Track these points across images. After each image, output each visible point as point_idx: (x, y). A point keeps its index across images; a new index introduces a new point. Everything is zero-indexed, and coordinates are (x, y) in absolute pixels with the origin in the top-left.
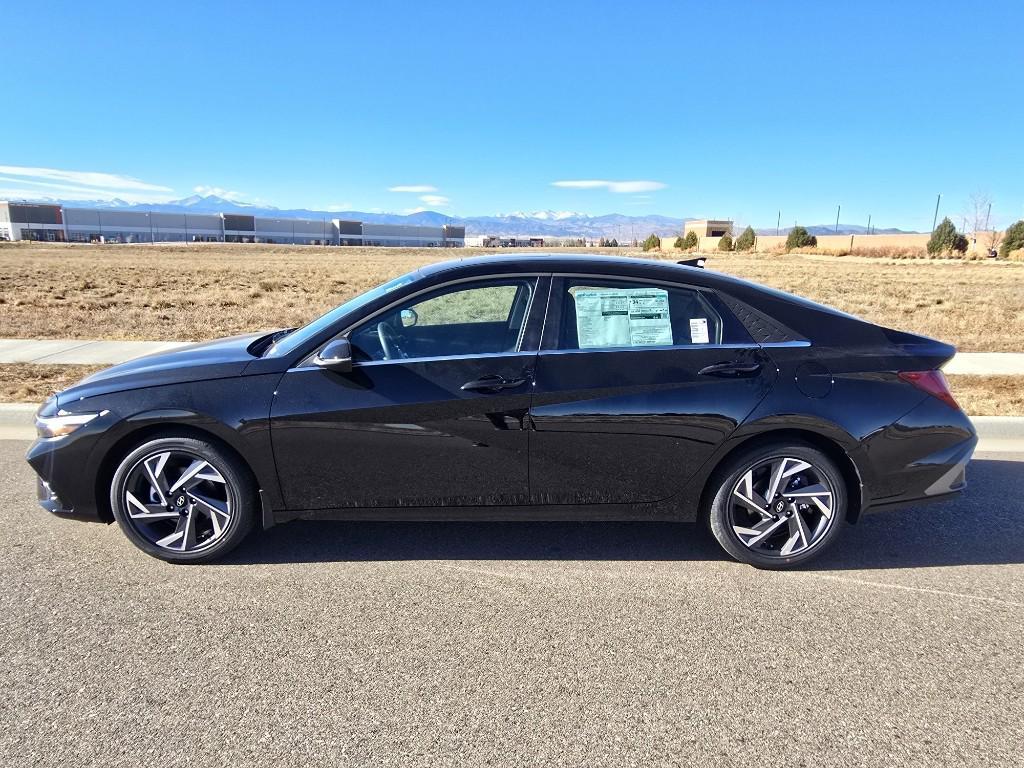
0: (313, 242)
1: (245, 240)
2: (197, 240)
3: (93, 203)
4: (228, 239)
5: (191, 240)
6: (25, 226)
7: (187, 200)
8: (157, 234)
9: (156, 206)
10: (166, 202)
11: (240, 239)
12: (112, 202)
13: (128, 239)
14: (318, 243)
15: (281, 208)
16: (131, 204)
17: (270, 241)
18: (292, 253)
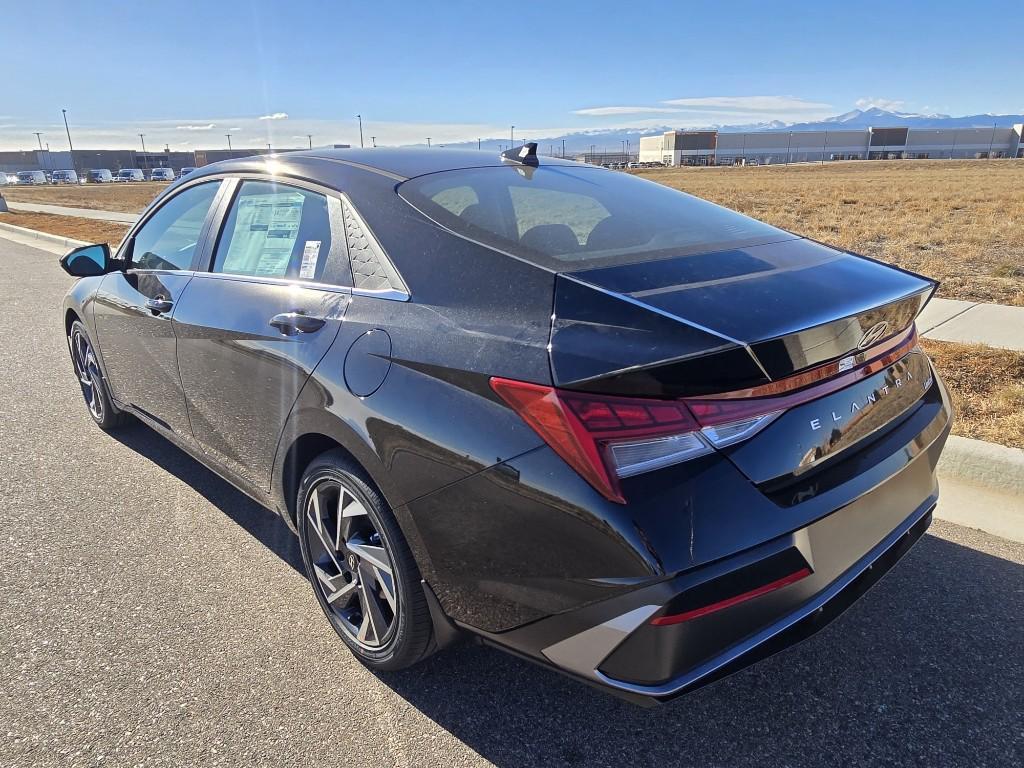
0: (978, 155)
1: (891, 156)
2: (836, 158)
3: (753, 126)
4: (872, 156)
5: (828, 159)
6: (686, 152)
7: (844, 116)
8: (795, 155)
9: (812, 125)
10: (822, 120)
11: (885, 156)
12: (771, 125)
13: (767, 161)
14: (985, 155)
15: (955, 115)
16: (788, 125)
17: (921, 157)
18: (920, 169)
